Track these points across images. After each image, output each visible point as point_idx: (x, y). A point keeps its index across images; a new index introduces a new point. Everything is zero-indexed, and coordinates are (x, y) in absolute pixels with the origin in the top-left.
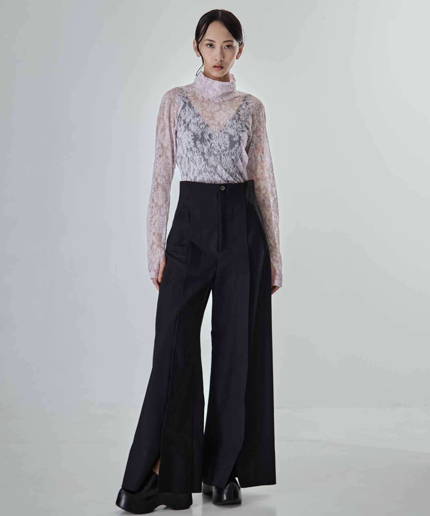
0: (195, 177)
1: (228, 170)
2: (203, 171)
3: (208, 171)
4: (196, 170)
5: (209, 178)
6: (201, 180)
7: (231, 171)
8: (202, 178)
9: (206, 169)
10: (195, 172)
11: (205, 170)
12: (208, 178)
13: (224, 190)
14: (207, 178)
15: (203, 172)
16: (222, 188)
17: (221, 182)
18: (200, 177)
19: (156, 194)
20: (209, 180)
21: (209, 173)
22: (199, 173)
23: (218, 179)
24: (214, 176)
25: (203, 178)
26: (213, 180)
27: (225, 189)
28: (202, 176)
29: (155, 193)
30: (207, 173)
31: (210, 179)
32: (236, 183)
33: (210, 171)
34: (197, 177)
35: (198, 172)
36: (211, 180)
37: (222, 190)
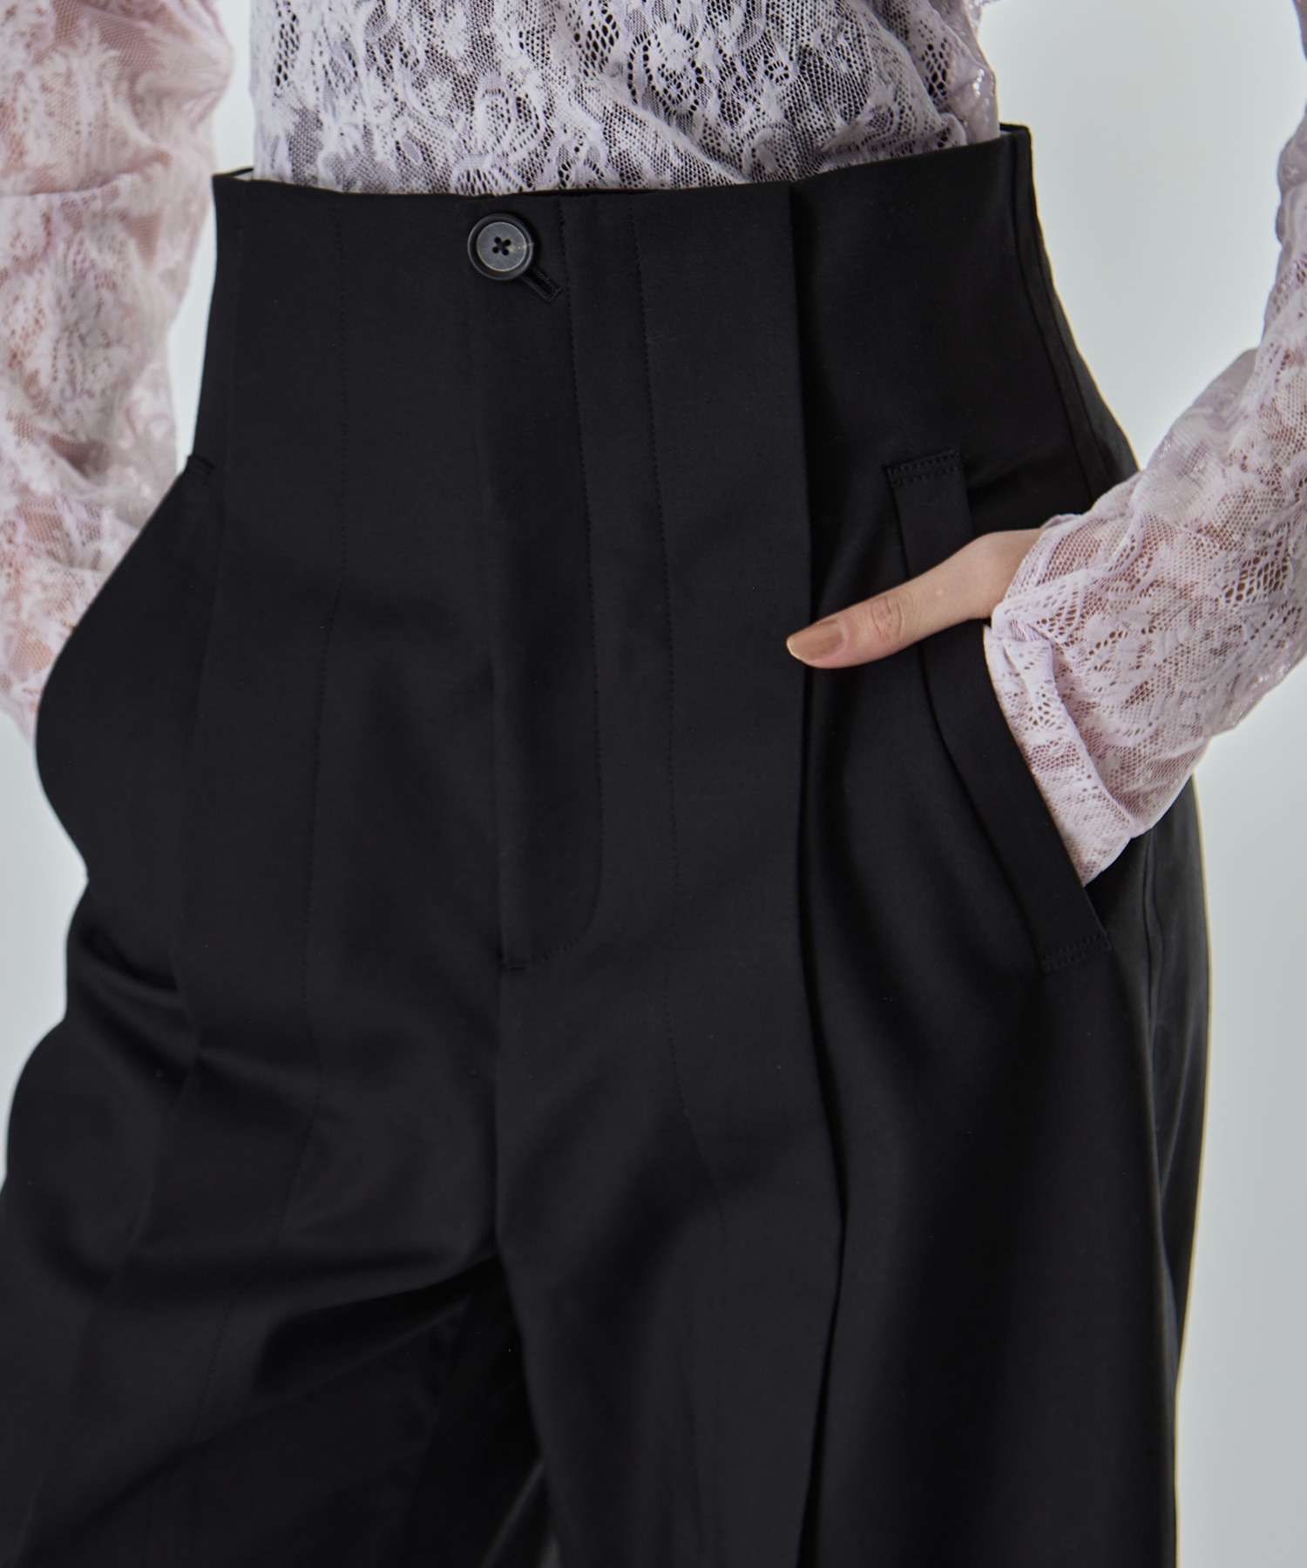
0: (303, 113)
1: (621, 49)
2: (361, 53)
4: (306, 41)
5: (417, 134)
7: (668, 51)
9: (385, 30)
10: (303, 56)
12: (409, 135)
14: (399, 136)
15: (361, 69)
16: (502, 246)
19: (45, 88)
20: (418, 162)
23: (505, 144)
29: (33, 80)
30: (401, 78)
31: (426, 151)
32: (737, 180)
34: (325, 117)
37: (499, 265)
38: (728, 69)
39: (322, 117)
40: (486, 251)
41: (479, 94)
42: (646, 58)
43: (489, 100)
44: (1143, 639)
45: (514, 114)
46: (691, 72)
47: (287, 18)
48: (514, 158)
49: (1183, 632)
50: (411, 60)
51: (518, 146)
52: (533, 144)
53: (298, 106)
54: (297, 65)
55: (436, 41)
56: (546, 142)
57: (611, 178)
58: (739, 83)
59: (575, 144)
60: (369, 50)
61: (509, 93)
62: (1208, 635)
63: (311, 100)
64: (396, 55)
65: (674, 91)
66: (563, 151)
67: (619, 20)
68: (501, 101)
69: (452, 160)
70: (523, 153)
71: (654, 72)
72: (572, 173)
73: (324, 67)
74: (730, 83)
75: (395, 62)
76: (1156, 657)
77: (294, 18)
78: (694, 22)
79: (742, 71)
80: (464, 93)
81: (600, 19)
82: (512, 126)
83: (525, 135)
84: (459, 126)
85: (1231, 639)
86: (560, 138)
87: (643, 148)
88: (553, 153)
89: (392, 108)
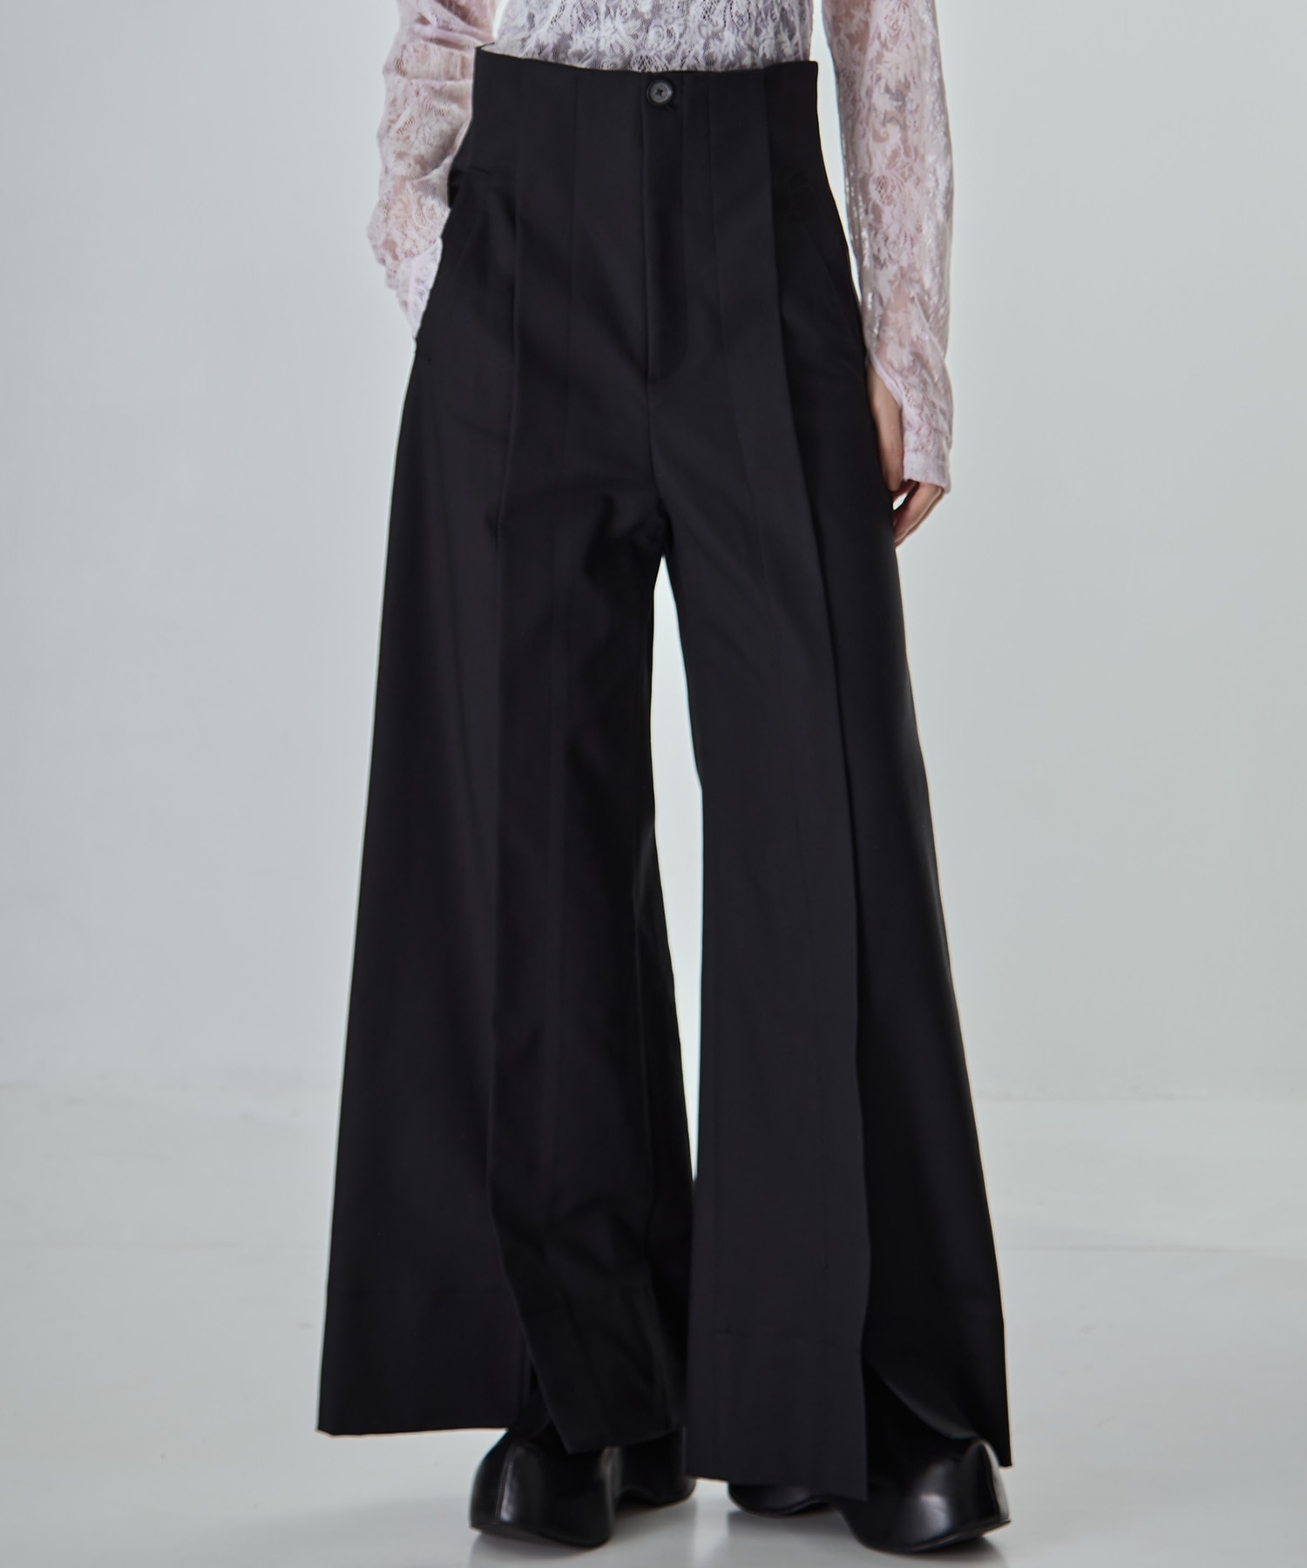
3: (622, 11)
4: (569, 8)
6: (588, 47)
8: (592, 42)
11: (610, 5)
12: (616, 42)
13: (666, 98)
15: (602, 17)
16: (660, 92)
17: (669, 61)
18: (587, 35)
21: (625, 22)
22: (583, 20)
23: (661, 47)
24: (641, 35)
25: (598, 41)
26: (638, 50)
27: (674, 95)
28: (597, 31)
30: (619, 20)
31: (622, 47)
33: (629, 11)
35: (580, 14)
36: (627, 53)
37: (659, 99)
38: (759, 14)
39: (573, 35)
40: (654, 91)
41: (652, 26)
42: (731, 8)
43: (656, 29)
45: (666, 35)
46: (747, 16)
48: (664, 53)
50: (624, 13)
51: (666, 47)
52: (673, 48)
53: (561, 32)
54: (562, 17)
55: (637, 6)
56: (678, 47)
57: (702, 67)
58: (762, 20)
59: (689, 49)
60: (608, 9)
61: (665, 27)
63: (568, 29)
64: (618, 11)
65: (741, 22)
66: (684, 52)
68: (661, 30)
69: (634, 51)
70: (668, 51)
71: (734, 14)
72: (687, 61)
73: (578, 19)
74: (759, 20)
75: (617, 13)
79: (763, 15)
80: (646, 25)
82: (665, 40)
83: (669, 45)
84: (641, 38)
86: (684, 47)
87: (720, 51)
88: (680, 52)
89: (613, 30)
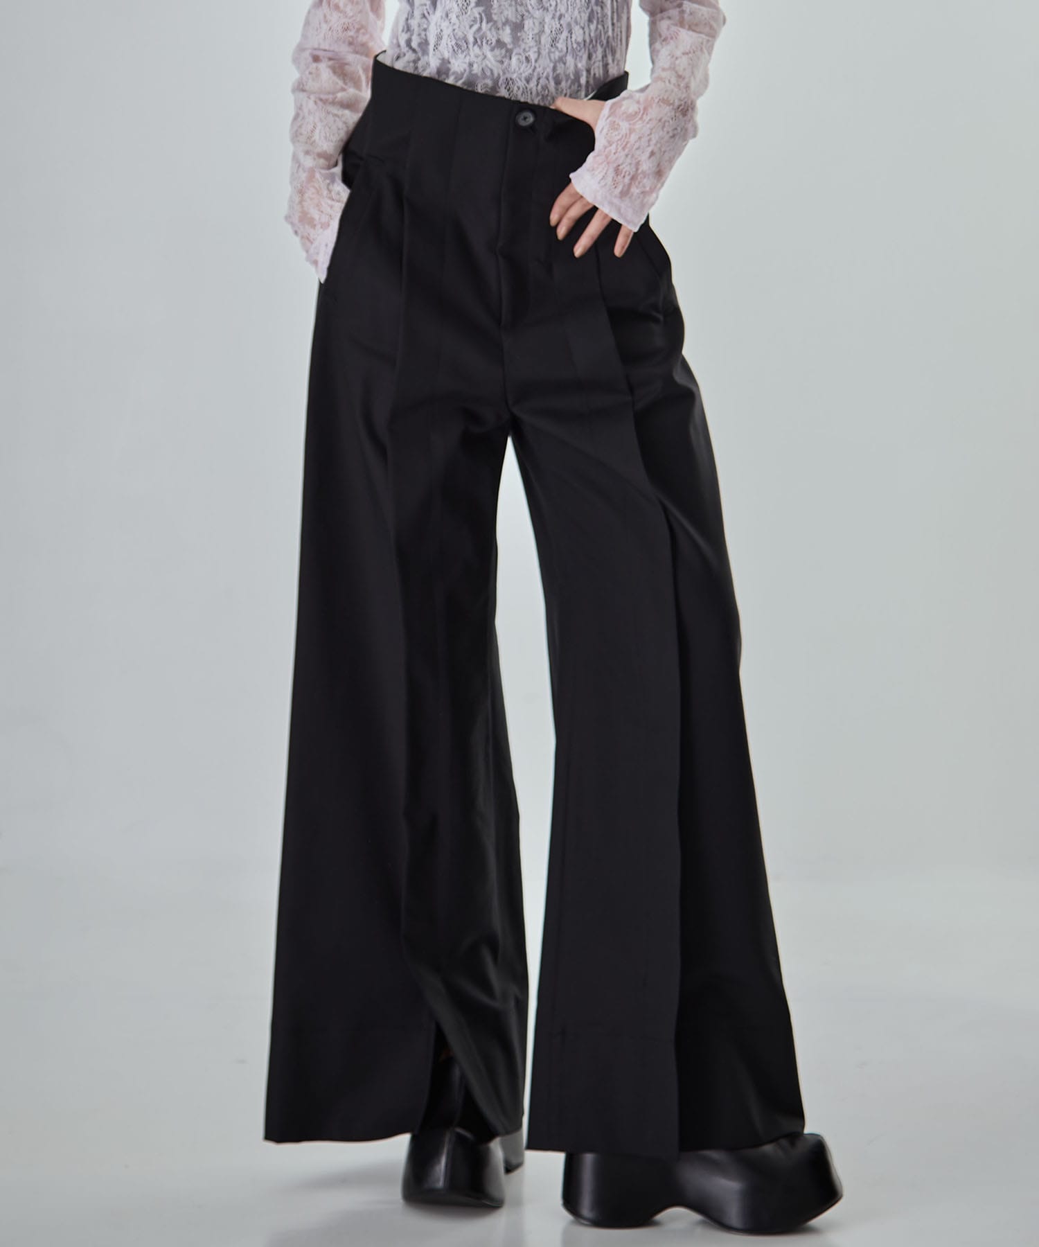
4: (445, 37)
8: (466, 69)
9: (482, 33)
10: (444, 42)
12: (487, 66)
13: (529, 124)
17: (528, 82)
18: (460, 60)
23: (521, 70)
24: (507, 61)
25: (471, 68)
26: (504, 73)
27: (535, 122)
28: (468, 57)
30: (486, 48)
31: (492, 71)
36: (496, 75)
38: (591, 41)
39: (451, 60)
40: (521, 117)
41: (514, 54)
42: (571, 38)
44: (649, 137)
45: (524, 61)
46: (583, 43)
47: (439, 30)
49: (661, 133)
51: (525, 70)
52: (530, 71)
53: (441, 57)
54: (441, 45)
55: (500, 37)
56: (534, 70)
60: (475, 39)
62: (668, 132)
63: (446, 55)
64: (485, 41)
66: (539, 74)
67: (564, 26)
69: (501, 74)
70: (527, 74)
71: (573, 42)
72: (541, 81)
73: (453, 47)
74: (591, 46)
75: (484, 43)
76: (653, 142)
77: (441, 30)
78: (584, 25)
80: (509, 54)
81: (558, 26)
83: (527, 68)
84: (505, 64)
85: (676, 132)
88: (535, 74)
89: (482, 57)
